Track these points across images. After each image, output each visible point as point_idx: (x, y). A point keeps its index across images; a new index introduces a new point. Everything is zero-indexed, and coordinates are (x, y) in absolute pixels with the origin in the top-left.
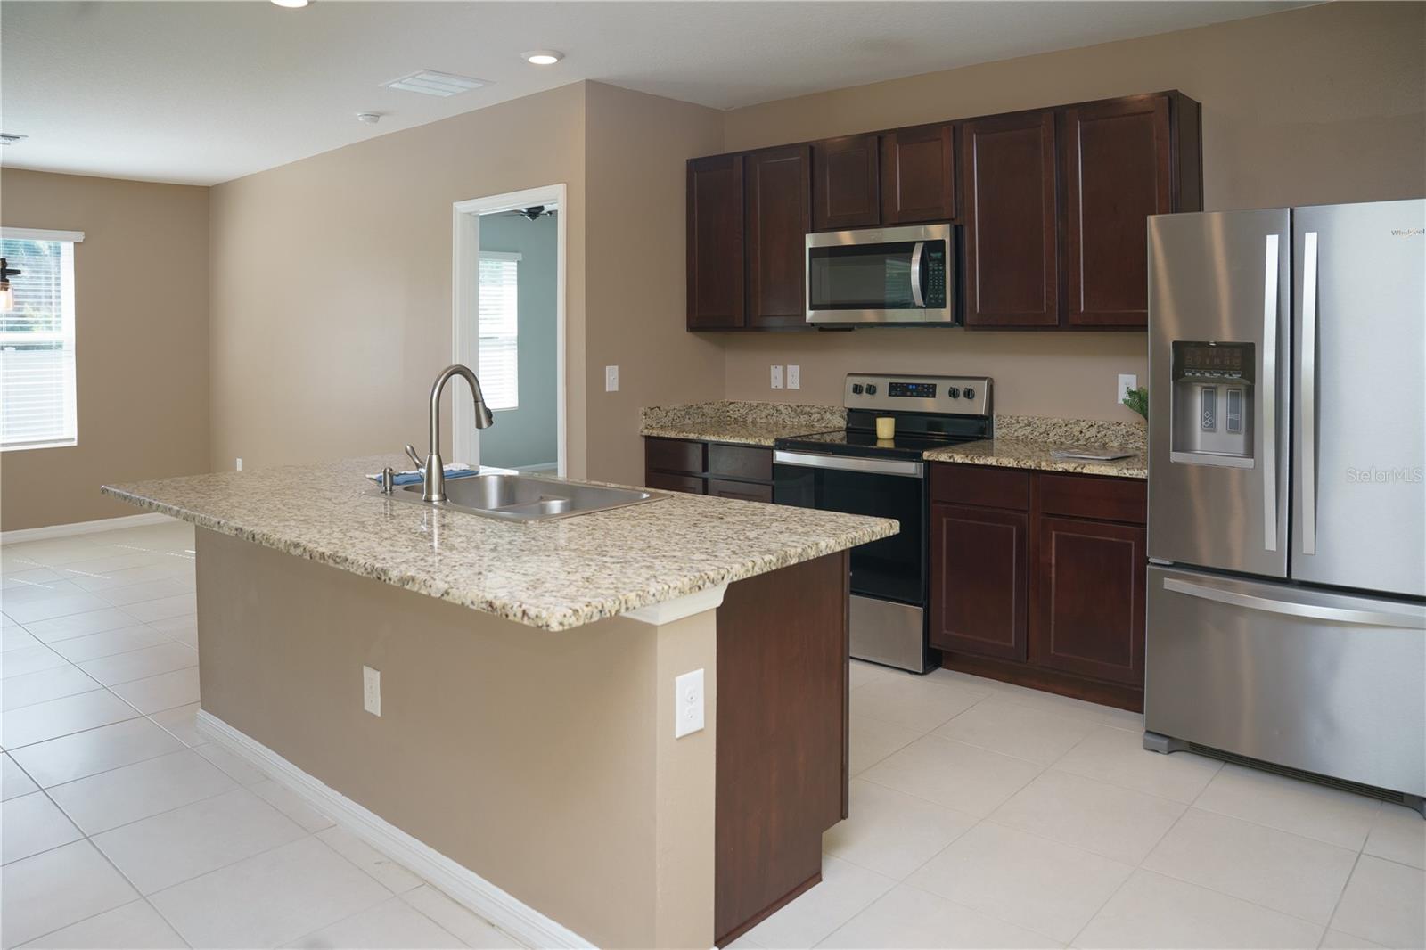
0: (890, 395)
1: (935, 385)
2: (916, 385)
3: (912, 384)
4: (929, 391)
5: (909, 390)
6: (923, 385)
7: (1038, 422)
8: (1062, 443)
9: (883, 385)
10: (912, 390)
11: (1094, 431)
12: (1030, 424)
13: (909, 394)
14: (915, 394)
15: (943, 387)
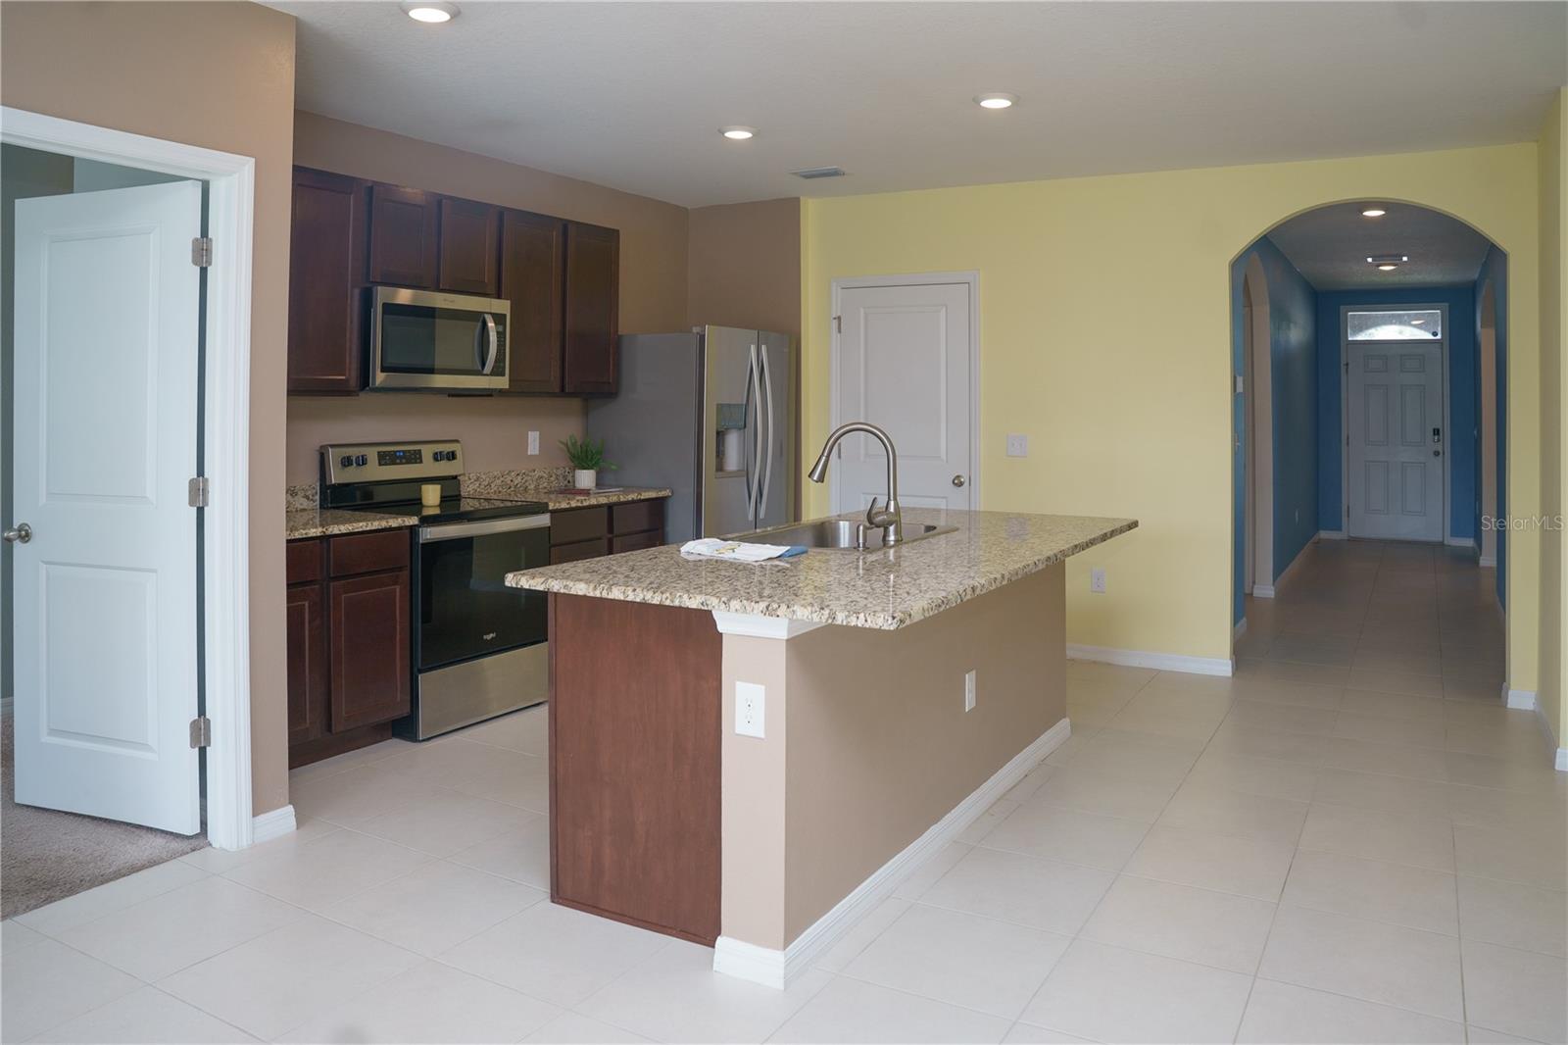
0: (380, 464)
1: (420, 451)
2: (403, 451)
3: (399, 451)
4: (415, 458)
5: (398, 458)
6: (409, 451)
7: (484, 477)
8: (500, 492)
9: (372, 454)
10: (400, 458)
11: (519, 478)
12: (478, 479)
13: (398, 461)
14: (404, 461)
15: (427, 452)
